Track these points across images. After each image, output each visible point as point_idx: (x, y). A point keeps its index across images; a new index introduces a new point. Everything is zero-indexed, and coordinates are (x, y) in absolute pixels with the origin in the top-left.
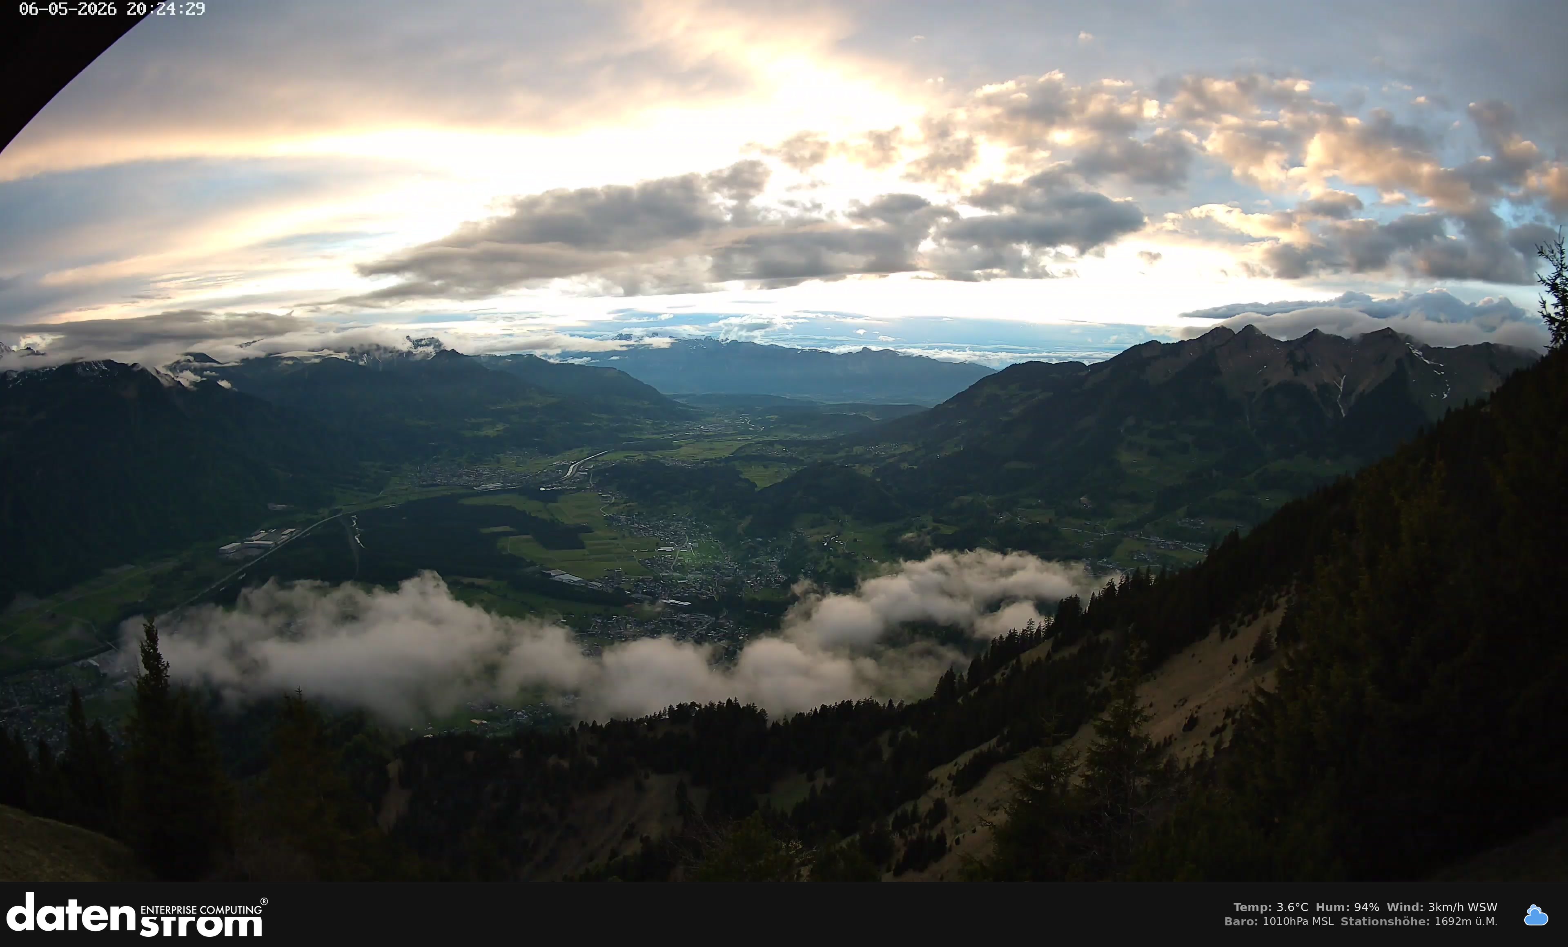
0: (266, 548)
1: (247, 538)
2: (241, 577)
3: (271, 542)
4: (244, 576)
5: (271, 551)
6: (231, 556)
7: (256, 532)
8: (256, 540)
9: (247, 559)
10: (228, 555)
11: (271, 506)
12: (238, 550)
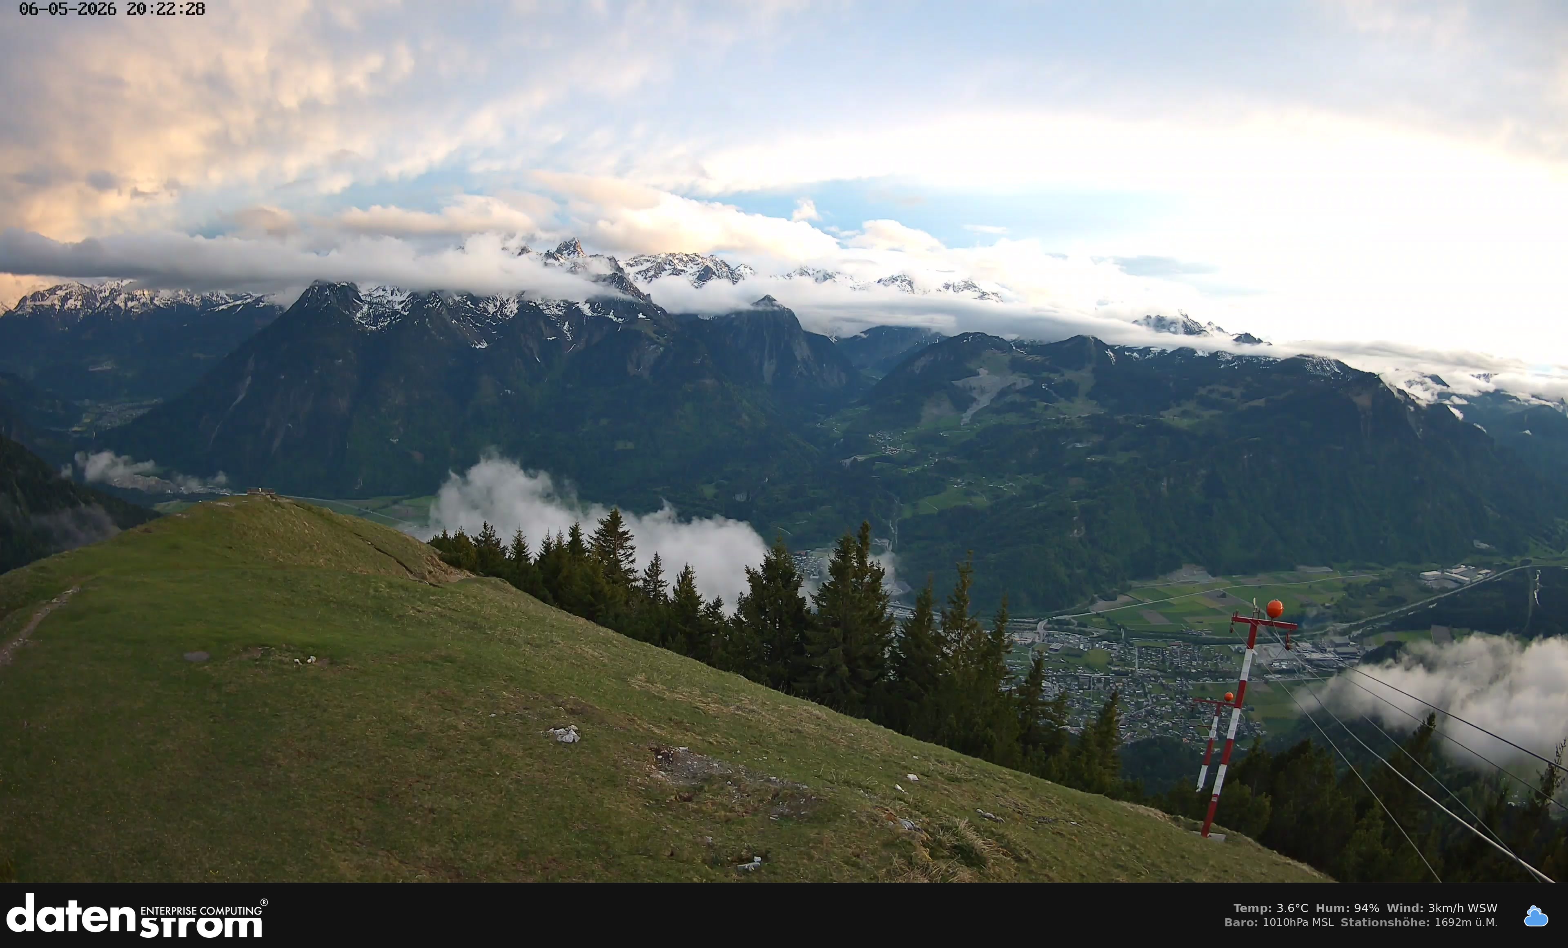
0: (1461, 583)
1: (1448, 570)
2: (1431, 607)
3: (1467, 579)
4: (1435, 605)
5: (1465, 588)
6: (1429, 584)
7: (1457, 566)
8: (1455, 574)
9: (1444, 590)
10: (1426, 582)
11: (1476, 543)
12: (1437, 579)
